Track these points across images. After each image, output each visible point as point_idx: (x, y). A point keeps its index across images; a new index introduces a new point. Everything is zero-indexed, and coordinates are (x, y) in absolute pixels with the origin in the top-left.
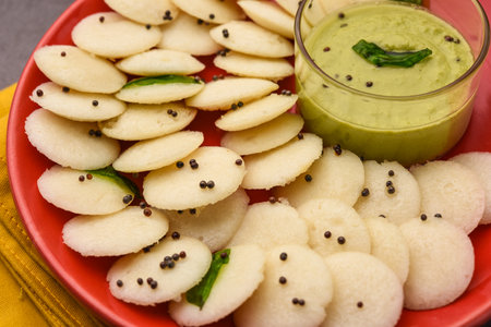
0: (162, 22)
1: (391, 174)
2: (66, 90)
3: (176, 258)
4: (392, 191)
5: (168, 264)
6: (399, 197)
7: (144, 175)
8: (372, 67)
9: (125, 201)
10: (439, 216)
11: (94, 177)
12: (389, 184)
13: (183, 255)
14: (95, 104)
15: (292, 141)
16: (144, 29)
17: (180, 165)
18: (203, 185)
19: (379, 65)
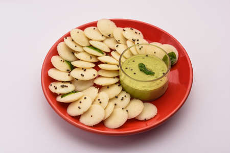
0: (107, 36)
1: (125, 96)
2: (73, 40)
3: (65, 86)
4: (122, 100)
5: (62, 87)
6: (123, 102)
7: (75, 67)
8: (139, 70)
9: (67, 70)
10: (127, 111)
11: (65, 62)
12: (123, 98)
13: (67, 87)
14: (76, 46)
15: (111, 77)
16: (101, 35)
17: (83, 69)
18: (82, 75)
19: (141, 70)
